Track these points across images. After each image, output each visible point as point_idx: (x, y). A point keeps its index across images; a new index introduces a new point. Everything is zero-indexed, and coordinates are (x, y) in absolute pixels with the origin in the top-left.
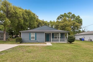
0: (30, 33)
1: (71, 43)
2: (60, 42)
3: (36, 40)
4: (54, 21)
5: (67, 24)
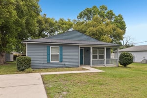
0: (48, 45)
1: (125, 67)
2: (106, 66)
3: (61, 61)
4: (69, 21)
5: (102, 30)
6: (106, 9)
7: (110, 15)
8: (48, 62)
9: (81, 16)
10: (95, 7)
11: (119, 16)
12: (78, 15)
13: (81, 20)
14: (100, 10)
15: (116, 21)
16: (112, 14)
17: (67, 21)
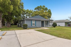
0: (32, 20)
1: (54, 27)
2: (49, 27)
3: (35, 26)
4: (31, 10)
5: (45, 15)
6: (45, 7)
7: (46, 9)
8: (32, 26)
9: (36, 9)
10: (41, 6)
11: (49, 10)
12: (35, 8)
13: (36, 11)
14: (43, 7)
15: (48, 11)
16: (47, 9)
17: (30, 10)
